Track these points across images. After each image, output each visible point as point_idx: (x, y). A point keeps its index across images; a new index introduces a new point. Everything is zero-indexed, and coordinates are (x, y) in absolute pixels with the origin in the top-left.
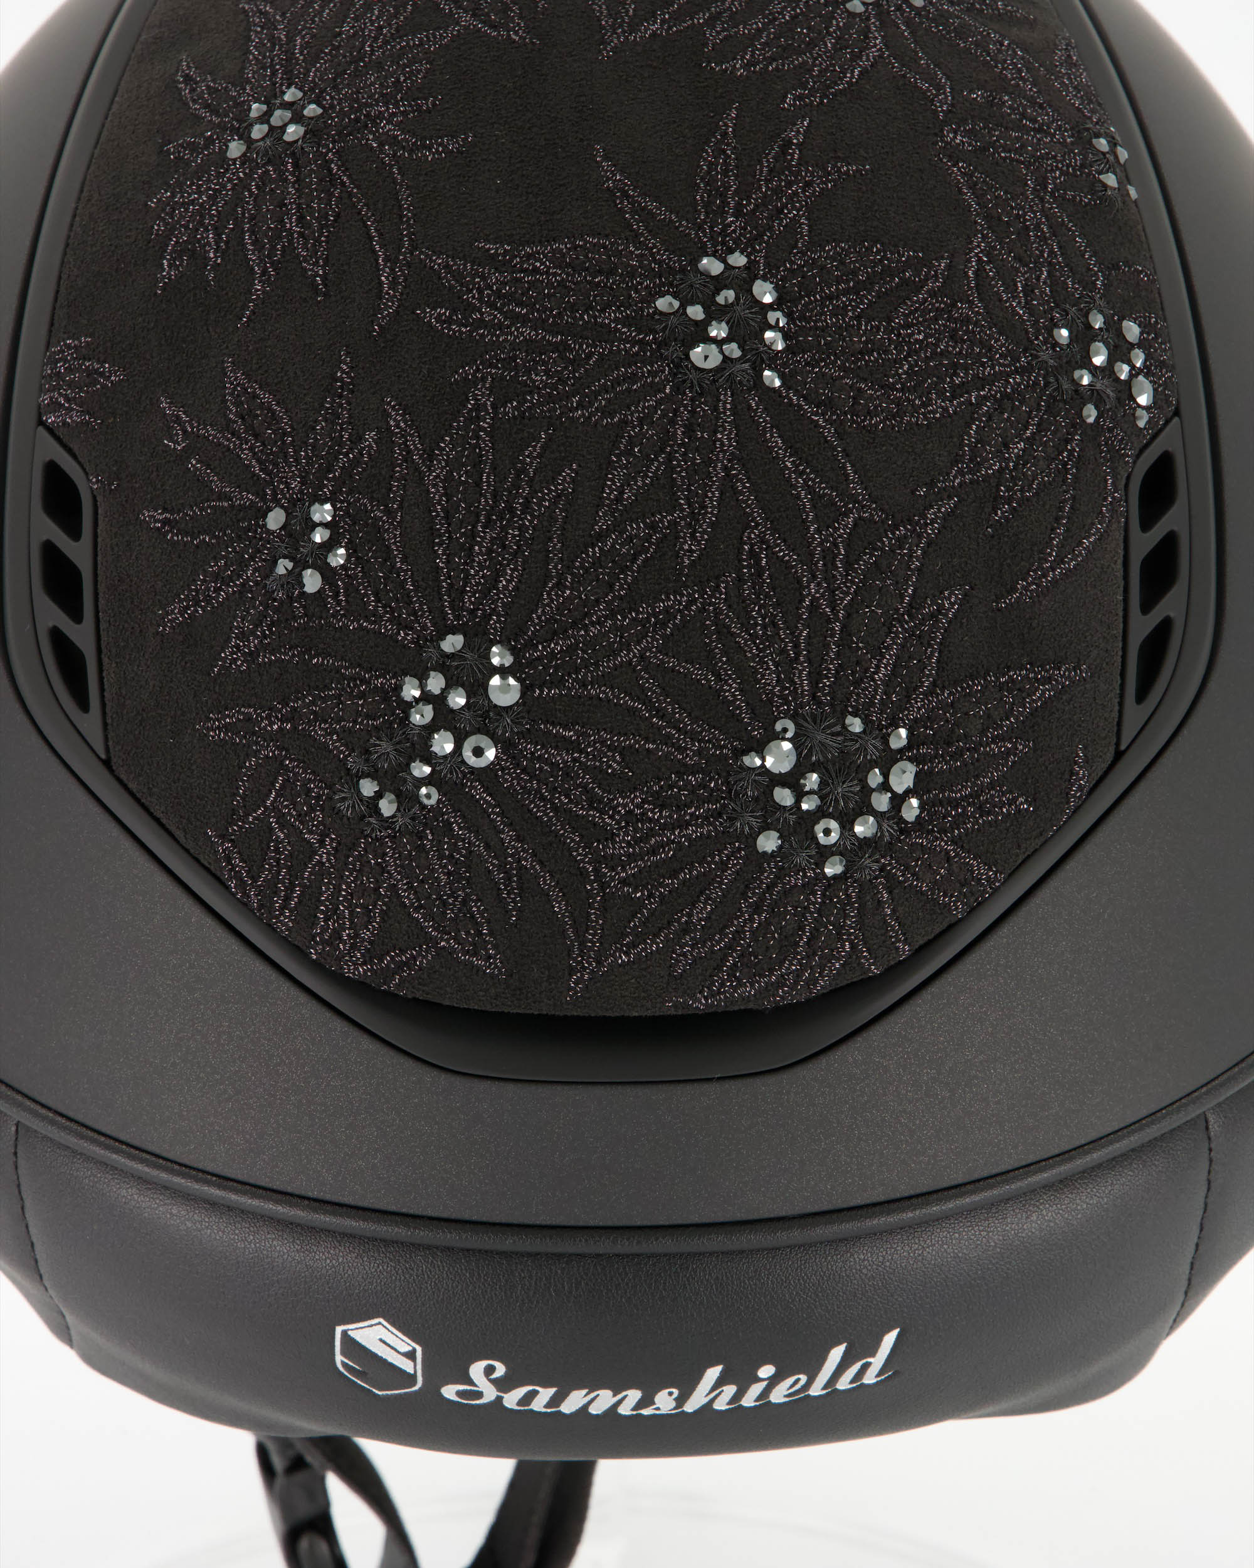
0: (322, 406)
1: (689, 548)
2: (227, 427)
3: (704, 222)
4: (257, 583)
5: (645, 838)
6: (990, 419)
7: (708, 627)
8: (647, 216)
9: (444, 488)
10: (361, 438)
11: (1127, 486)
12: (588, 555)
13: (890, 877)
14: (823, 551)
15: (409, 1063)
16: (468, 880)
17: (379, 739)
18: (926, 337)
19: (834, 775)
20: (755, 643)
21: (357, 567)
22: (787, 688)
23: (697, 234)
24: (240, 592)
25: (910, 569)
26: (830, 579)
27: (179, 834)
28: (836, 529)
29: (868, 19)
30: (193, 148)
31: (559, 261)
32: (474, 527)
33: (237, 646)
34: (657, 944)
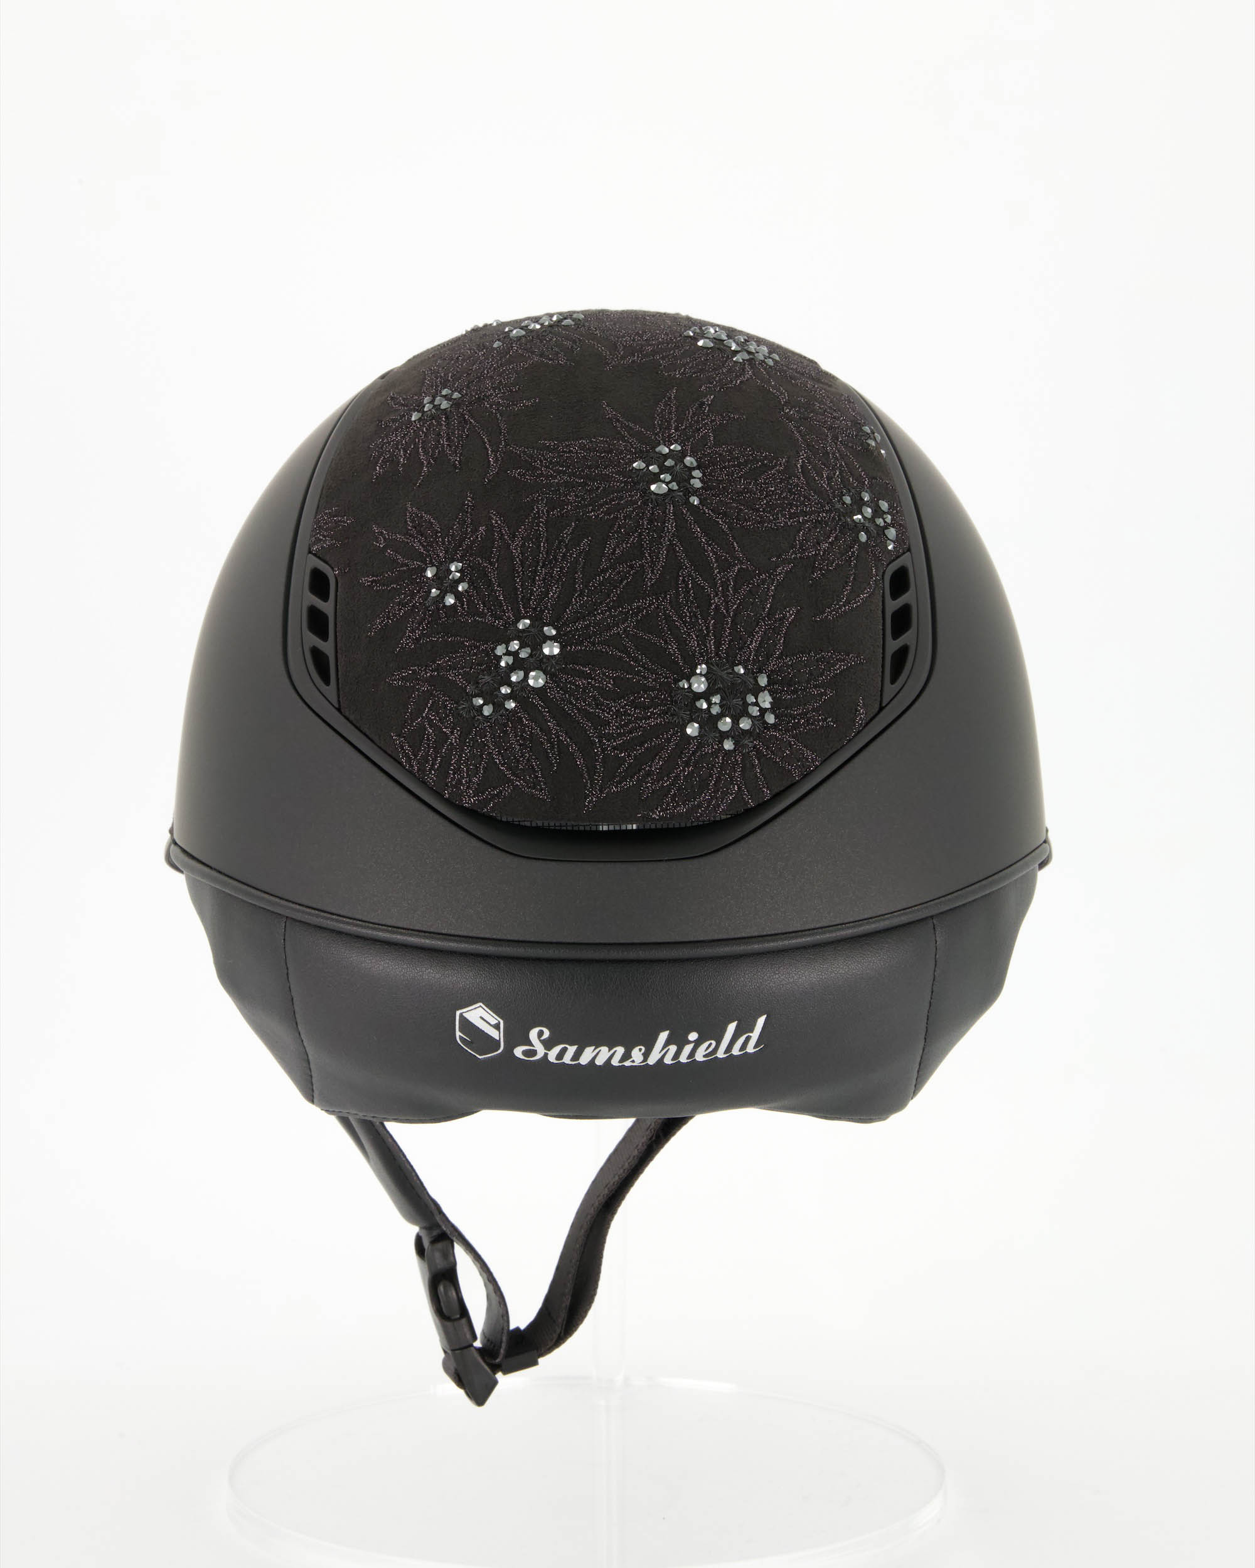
0: (457, 518)
1: (651, 578)
2: (407, 533)
3: (659, 432)
4: (420, 603)
5: (626, 725)
6: (810, 530)
7: (660, 616)
8: (630, 429)
9: (521, 550)
10: (477, 530)
11: (883, 576)
12: (596, 580)
13: (758, 751)
14: (722, 582)
15: (498, 853)
16: (530, 747)
17: (484, 675)
18: (775, 490)
19: (728, 695)
20: (685, 625)
21: (474, 591)
22: (703, 649)
23: (655, 437)
24: (412, 610)
25: (768, 596)
26: (725, 596)
27: (376, 738)
28: (729, 573)
29: (745, 365)
30: (394, 421)
31: (582, 447)
32: (536, 567)
33: (409, 636)
34: (633, 782)
